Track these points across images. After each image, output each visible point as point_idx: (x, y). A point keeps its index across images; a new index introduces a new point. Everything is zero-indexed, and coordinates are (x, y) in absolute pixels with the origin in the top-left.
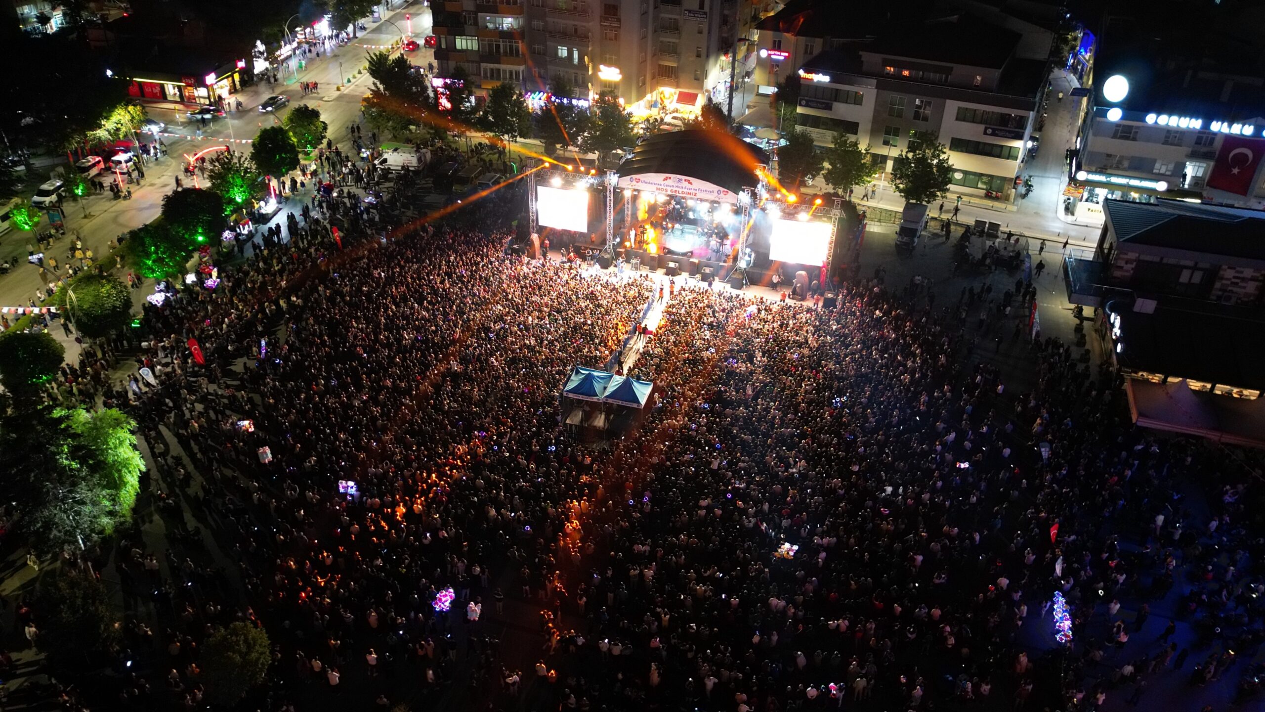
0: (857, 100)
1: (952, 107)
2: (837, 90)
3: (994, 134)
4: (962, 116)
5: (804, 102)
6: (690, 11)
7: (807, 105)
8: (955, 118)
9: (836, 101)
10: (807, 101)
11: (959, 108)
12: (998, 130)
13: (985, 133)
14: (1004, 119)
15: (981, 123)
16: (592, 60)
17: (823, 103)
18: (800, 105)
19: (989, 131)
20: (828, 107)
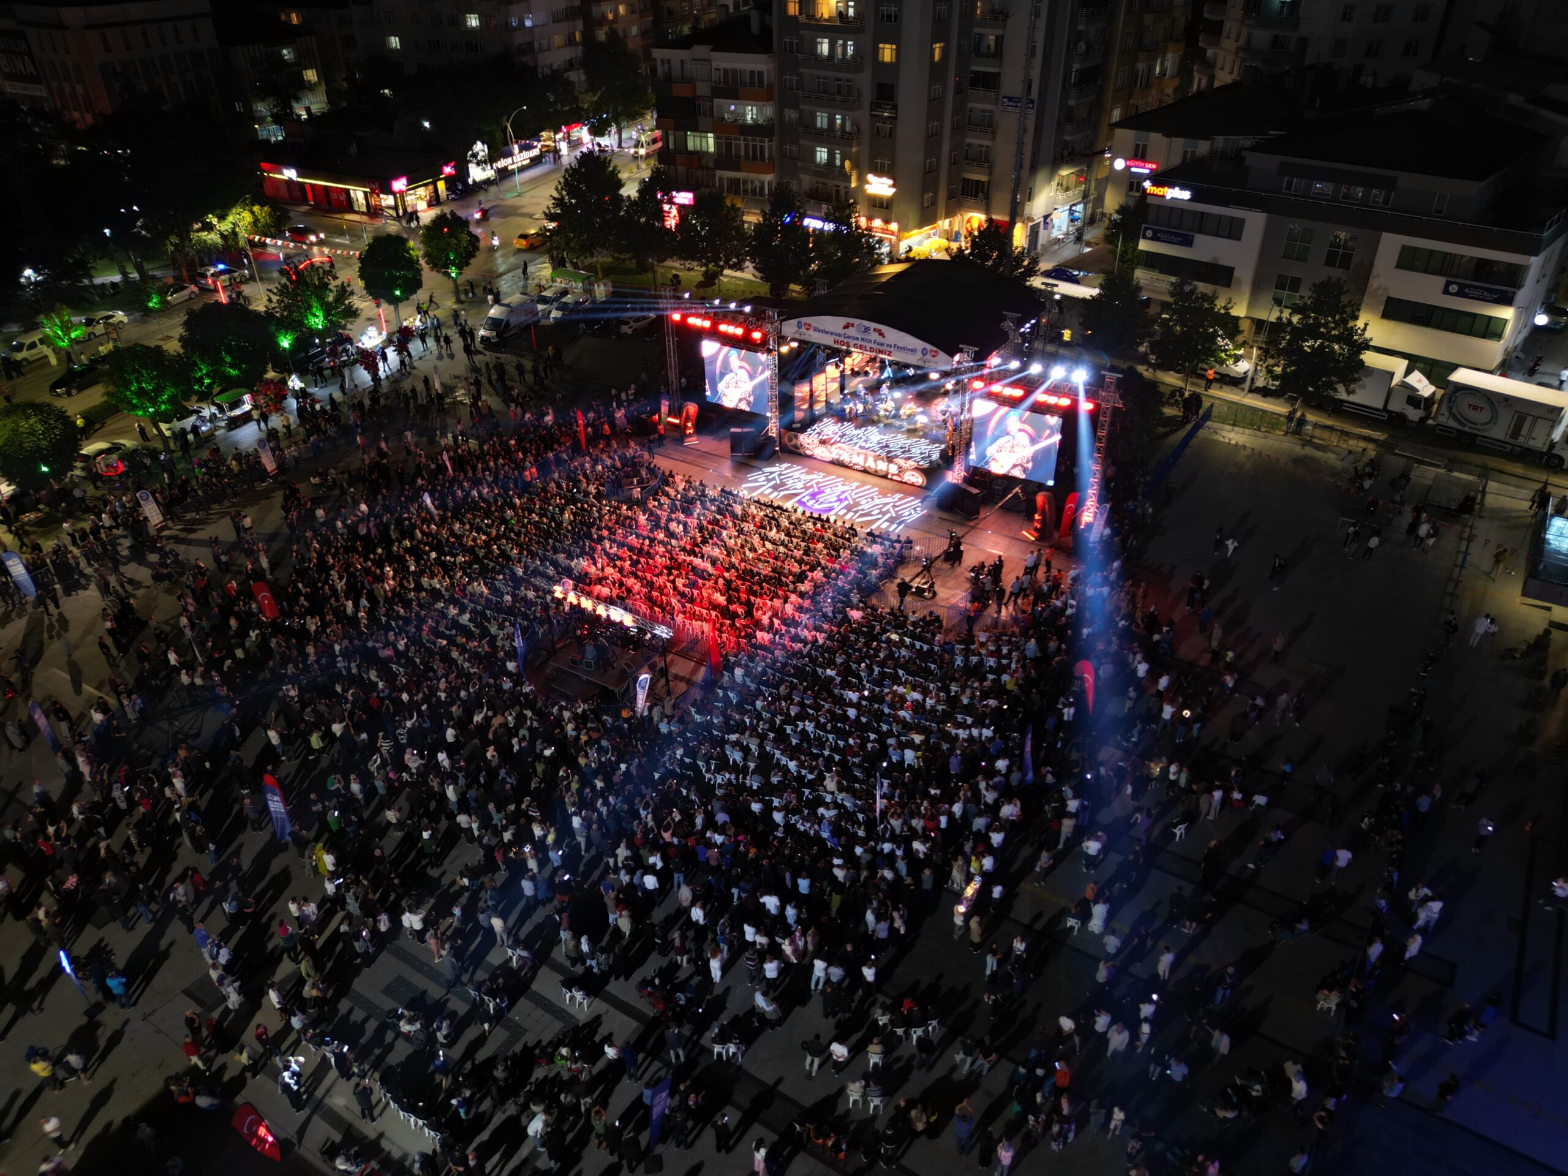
0: (1233, 230)
1: (1391, 244)
2: (1203, 213)
3: (1460, 294)
4: (1409, 261)
5: (1149, 233)
6: (1010, 99)
7: (1154, 238)
8: (1394, 263)
9: (1200, 232)
10: (1155, 232)
11: (1404, 248)
12: (1469, 286)
13: (1446, 291)
14: (1483, 269)
15: (1439, 273)
16: (856, 165)
17: (1176, 235)
18: (1145, 237)
19: (1454, 288)
20: (1187, 242)
